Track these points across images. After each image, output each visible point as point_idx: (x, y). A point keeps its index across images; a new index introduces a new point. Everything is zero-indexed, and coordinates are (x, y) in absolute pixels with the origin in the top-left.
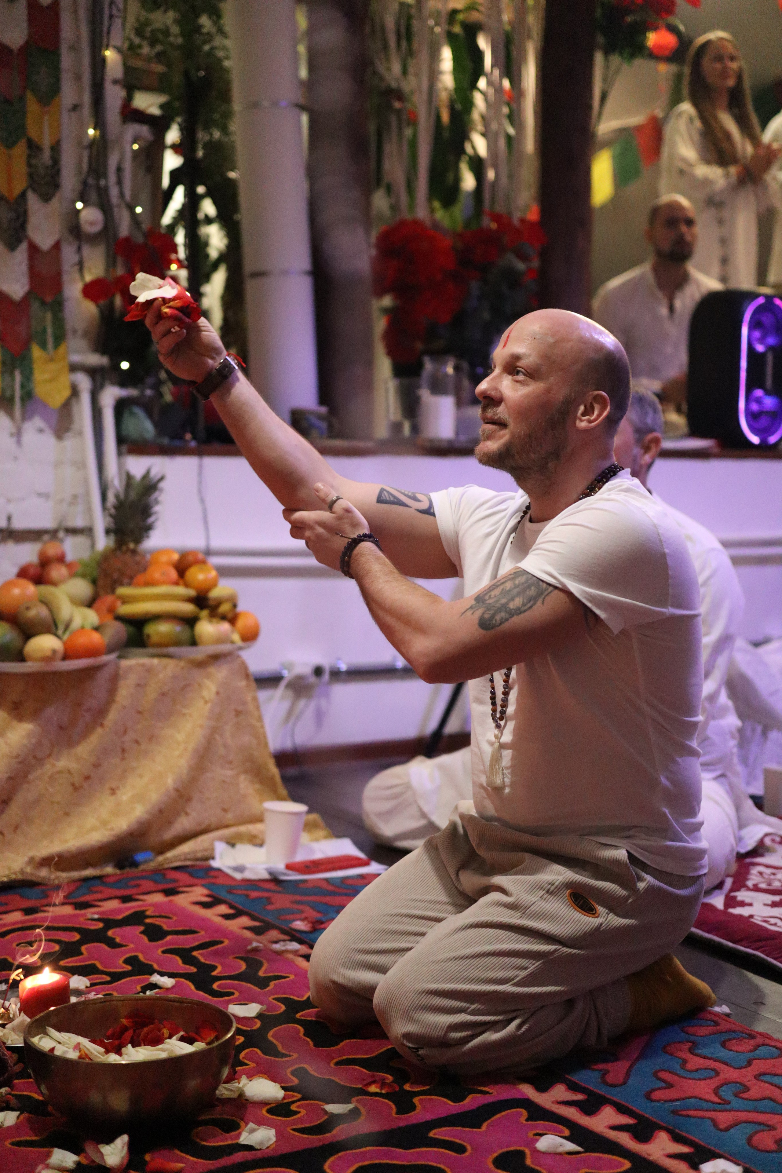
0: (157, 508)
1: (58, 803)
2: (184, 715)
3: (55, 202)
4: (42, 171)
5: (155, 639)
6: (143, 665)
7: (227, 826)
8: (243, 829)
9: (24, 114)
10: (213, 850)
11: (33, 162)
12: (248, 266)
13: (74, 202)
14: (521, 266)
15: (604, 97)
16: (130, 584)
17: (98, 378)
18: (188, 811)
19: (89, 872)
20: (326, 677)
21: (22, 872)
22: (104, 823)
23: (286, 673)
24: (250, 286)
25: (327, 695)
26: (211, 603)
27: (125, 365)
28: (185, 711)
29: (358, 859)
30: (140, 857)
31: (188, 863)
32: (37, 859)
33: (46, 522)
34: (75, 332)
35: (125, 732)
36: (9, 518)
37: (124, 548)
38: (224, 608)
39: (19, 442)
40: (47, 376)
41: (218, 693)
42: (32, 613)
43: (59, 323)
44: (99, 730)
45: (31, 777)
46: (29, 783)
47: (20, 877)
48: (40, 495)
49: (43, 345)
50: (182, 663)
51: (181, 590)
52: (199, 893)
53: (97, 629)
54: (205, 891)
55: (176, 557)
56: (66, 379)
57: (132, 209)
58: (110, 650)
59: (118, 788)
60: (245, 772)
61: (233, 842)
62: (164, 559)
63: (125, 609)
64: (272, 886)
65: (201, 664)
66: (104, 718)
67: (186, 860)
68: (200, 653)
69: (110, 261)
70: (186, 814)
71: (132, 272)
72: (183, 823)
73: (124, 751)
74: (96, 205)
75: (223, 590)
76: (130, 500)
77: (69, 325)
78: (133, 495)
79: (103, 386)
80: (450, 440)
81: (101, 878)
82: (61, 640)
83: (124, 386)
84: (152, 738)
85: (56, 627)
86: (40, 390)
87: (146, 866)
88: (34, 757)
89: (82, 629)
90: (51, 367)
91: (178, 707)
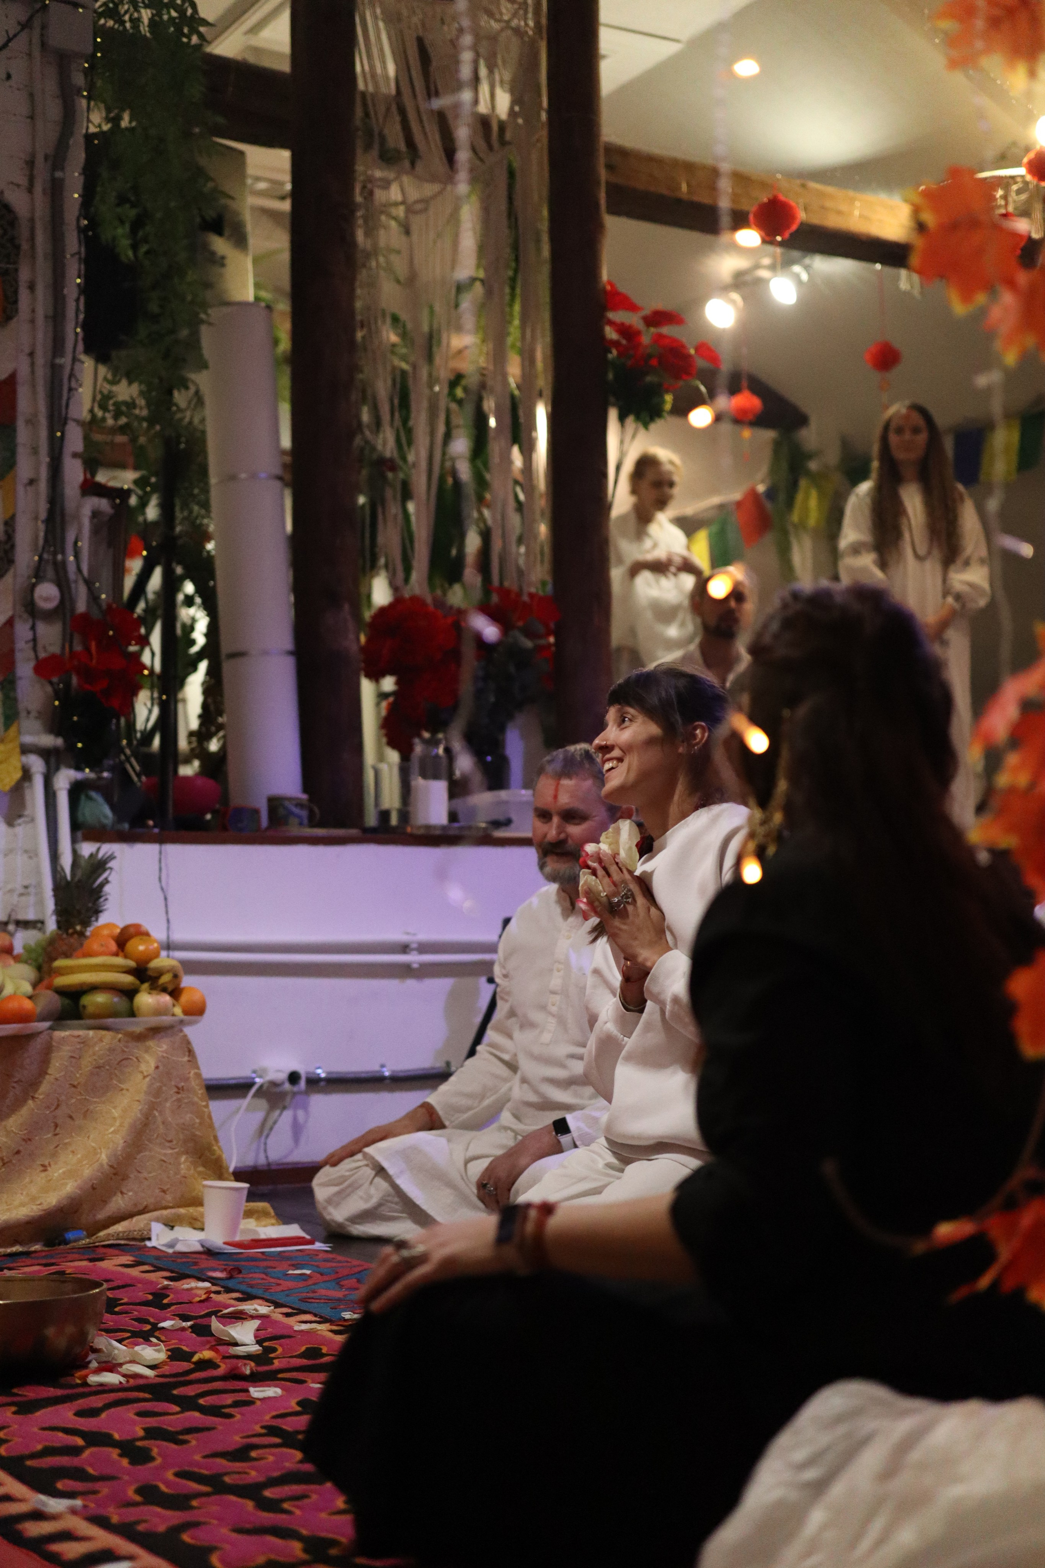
0: (107, 889)
2: (121, 1089)
3: (7, 580)
5: (90, 1009)
6: (79, 1036)
7: (166, 1208)
8: (182, 1211)
10: (150, 1230)
13: (29, 578)
14: (527, 643)
16: (67, 955)
17: (53, 760)
18: (124, 1190)
19: (16, 1249)
20: (303, 1084)
22: (33, 1199)
23: (258, 1080)
24: (227, 667)
25: (305, 1108)
26: (150, 973)
27: (80, 745)
28: (122, 1086)
29: (303, 1238)
30: (70, 1236)
31: (122, 1242)
34: (27, 711)
35: (57, 1107)
37: (71, 931)
38: (165, 979)
41: (157, 1067)
43: (11, 703)
44: (31, 1103)
50: (120, 1036)
51: (119, 961)
52: (126, 1259)
53: (30, 997)
54: (132, 1258)
55: (118, 931)
56: (17, 761)
58: (43, 1019)
59: (50, 1165)
60: (186, 1153)
61: (172, 1224)
62: (106, 932)
63: (61, 981)
64: (204, 1257)
65: (140, 1038)
66: (36, 1091)
67: (118, 1239)
68: (137, 1026)
69: (67, 638)
70: (122, 1193)
71: (87, 649)
72: (118, 1203)
73: (56, 1126)
74: (52, 581)
75: (163, 961)
76: (76, 879)
77: (22, 706)
78: (79, 874)
79: (57, 769)
80: (443, 828)
81: (27, 1254)
83: (79, 769)
84: (87, 1114)
87: (75, 1244)
89: (13, 996)
90: (2, 747)
91: (114, 1082)
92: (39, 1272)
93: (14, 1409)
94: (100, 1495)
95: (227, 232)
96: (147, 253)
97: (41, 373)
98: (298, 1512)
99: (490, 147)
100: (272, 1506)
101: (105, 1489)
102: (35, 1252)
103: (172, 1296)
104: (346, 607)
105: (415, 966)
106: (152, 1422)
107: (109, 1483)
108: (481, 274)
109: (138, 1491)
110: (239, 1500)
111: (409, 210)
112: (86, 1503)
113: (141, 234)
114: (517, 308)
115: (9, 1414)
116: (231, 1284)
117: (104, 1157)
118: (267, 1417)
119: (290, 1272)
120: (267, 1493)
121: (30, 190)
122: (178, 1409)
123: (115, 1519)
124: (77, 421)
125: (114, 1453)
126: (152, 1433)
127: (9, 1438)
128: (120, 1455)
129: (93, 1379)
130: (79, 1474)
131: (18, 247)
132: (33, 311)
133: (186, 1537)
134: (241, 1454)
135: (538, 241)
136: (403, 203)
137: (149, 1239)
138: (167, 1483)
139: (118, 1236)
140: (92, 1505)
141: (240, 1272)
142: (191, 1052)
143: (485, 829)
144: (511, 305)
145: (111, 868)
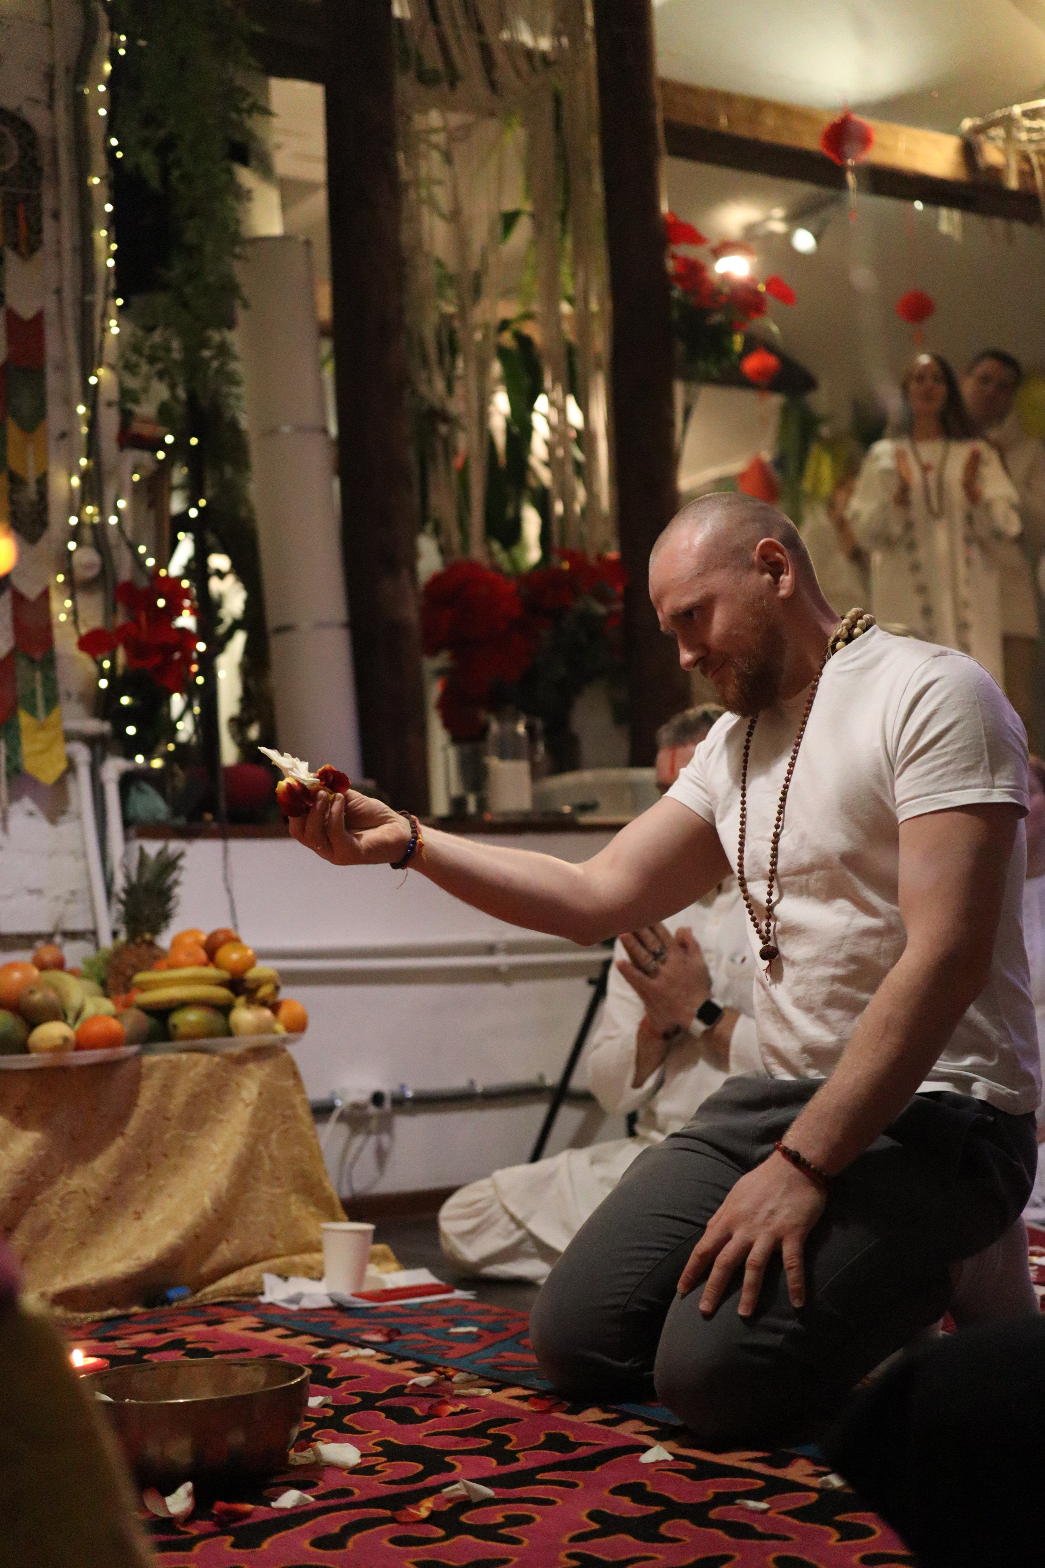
0: (177, 891)
1: (72, 1230)
2: (221, 1121)
3: (42, 544)
5: (183, 1029)
6: (170, 1061)
7: (278, 1256)
8: (296, 1259)
9: (4, 443)
10: (262, 1283)
11: (15, 497)
12: (273, 619)
13: (66, 543)
14: (600, 609)
15: (687, 412)
16: (147, 968)
17: (98, 749)
18: (230, 1238)
19: (111, 1312)
20: (387, 1105)
22: (128, 1253)
23: (339, 1103)
25: (390, 1131)
26: (249, 985)
27: (131, 730)
28: (221, 1117)
29: (439, 1286)
30: (172, 1293)
31: (232, 1299)
32: (50, 1295)
33: (40, 925)
34: (69, 695)
35: (149, 1145)
37: (139, 940)
38: (265, 991)
40: (38, 746)
41: (260, 1094)
42: (37, 997)
43: (50, 683)
44: (120, 1142)
45: (39, 1198)
46: (35, 1205)
48: (32, 892)
49: (32, 711)
50: (217, 1059)
51: (211, 971)
52: (250, 1321)
53: (113, 1017)
54: (256, 1320)
55: (203, 938)
56: (61, 750)
57: (133, 548)
58: (131, 1042)
59: (144, 1211)
60: (296, 1191)
61: (286, 1275)
62: (189, 940)
63: (146, 997)
64: (336, 1313)
65: (240, 1061)
66: (124, 1127)
67: (229, 1295)
68: (236, 1046)
69: (110, 611)
70: (227, 1241)
71: (136, 622)
72: (225, 1252)
73: (149, 1166)
74: (89, 546)
75: (263, 969)
76: (144, 881)
77: (62, 688)
78: (147, 876)
79: (103, 759)
80: (526, 814)
81: (126, 1318)
82: (71, 1027)
83: (130, 757)
84: (185, 1151)
85: (66, 1016)
86: (30, 764)
87: (181, 1304)
88: (43, 1174)
89: (95, 1018)
90: (42, 735)
91: (213, 1112)
92: (155, 1341)
95: (254, 163)
96: (181, 178)
97: (71, 313)
99: (534, 69)
102: (135, 1315)
103: (335, 1369)
105: (503, 969)
108: (528, 207)
111: (452, 138)
113: (167, 159)
114: (569, 243)
116: (394, 1347)
117: (207, 1202)
119: (453, 1330)
121: (50, 106)
124: (111, 365)
131: (40, 170)
132: (59, 242)
135: (589, 171)
136: (444, 129)
137: (262, 1293)
139: (228, 1291)
141: (399, 1333)
142: (296, 1075)
143: (569, 815)
144: (562, 240)
145: (181, 868)
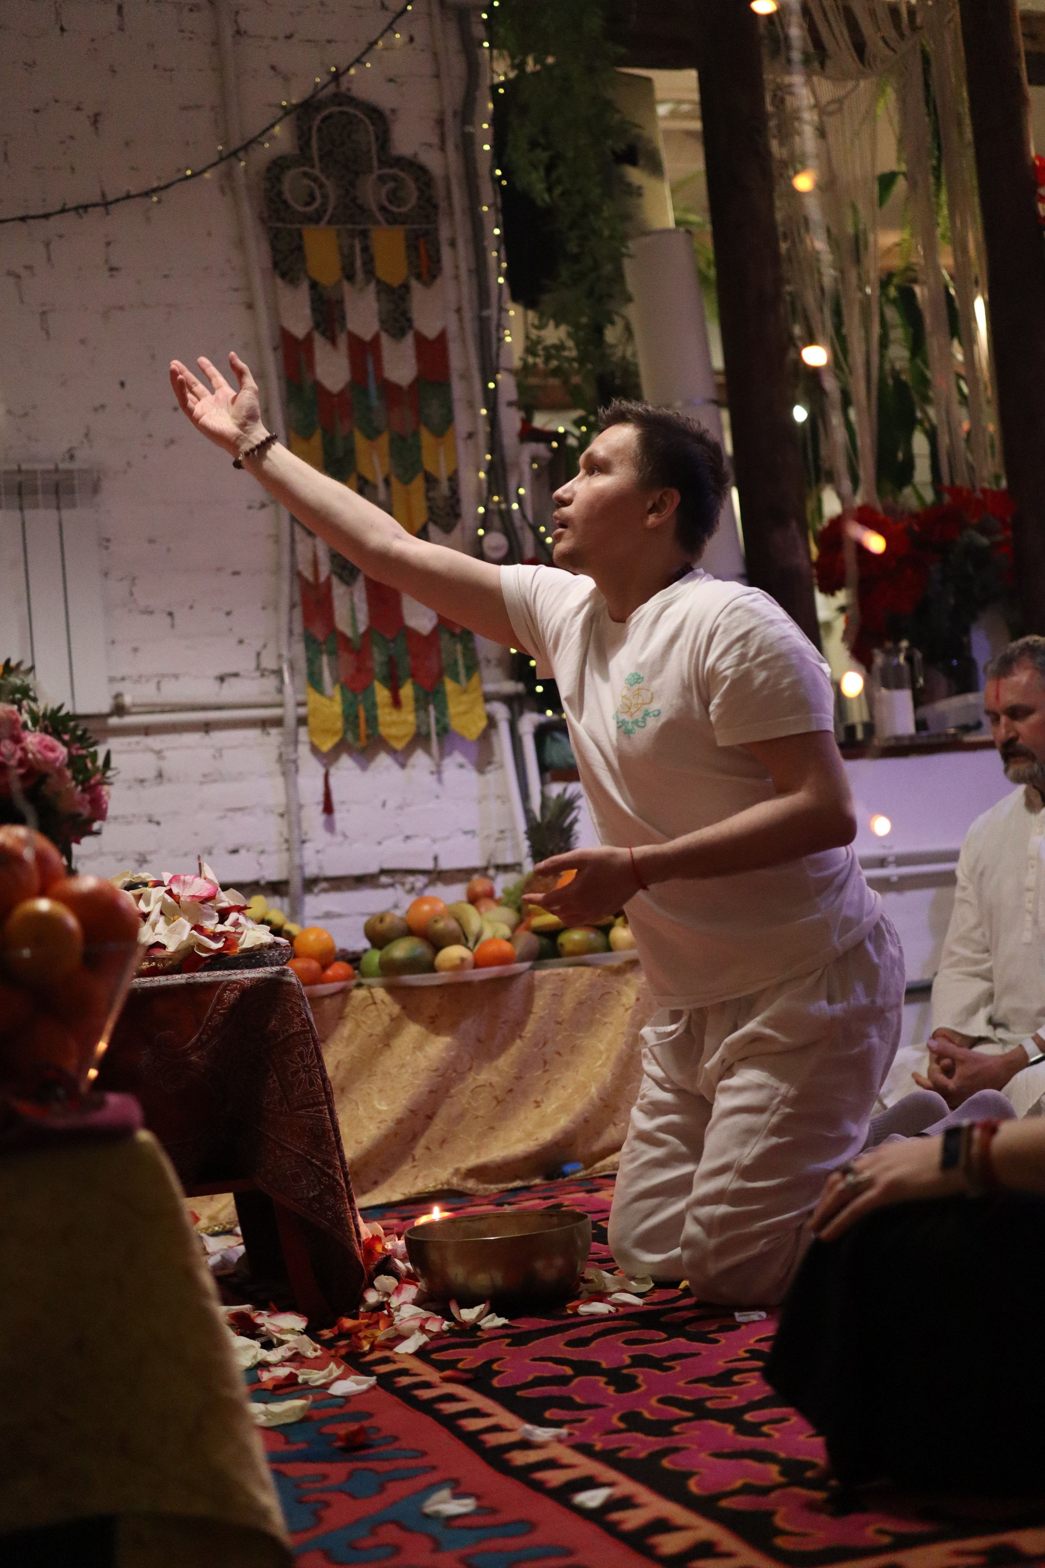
0: (577, 827)
1: (482, 1117)
2: (604, 1023)
4: (441, 504)
5: (568, 947)
6: (559, 974)
9: (419, 448)
11: (431, 494)
13: (477, 530)
14: (983, 541)
17: (516, 707)
18: (617, 1122)
19: (518, 1183)
21: (448, 1183)
22: (529, 1135)
27: (540, 689)
28: (605, 1019)
30: (568, 1168)
32: (463, 1171)
33: (476, 861)
34: (487, 661)
35: (545, 1044)
36: (436, 859)
39: (440, 780)
40: (462, 708)
41: (638, 999)
42: (441, 925)
43: (471, 654)
44: (518, 1042)
45: (453, 1091)
46: (451, 1097)
47: (446, 1187)
48: (466, 833)
49: (456, 678)
50: (599, 971)
53: (509, 940)
56: (482, 709)
57: (534, 529)
58: (522, 960)
59: (543, 1101)
63: (538, 921)
65: (618, 972)
66: (522, 1030)
68: (615, 960)
70: (615, 1124)
72: (612, 1134)
73: (545, 1063)
74: (498, 531)
76: (546, 820)
77: (481, 656)
78: (548, 815)
79: (521, 713)
80: (911, 737)
81: (528, 1188)
82: (471, 950)
83: (542, 712)
84: (574, 1049)
85: (467, 939)
86: (456, 723)
87: (572, 1177)
88: (455, 1071)
89: (493, 940)
90: (465, 698)
91: (598, 1016)
92: (539, 1205)
93: (508, 1341)
94: (585, 1423)
95: (642, 162)
96: (563, 194)
97: (470, 328)
98: (777, 1435)
99: (902, 35)
100: (753, 1430)
101: (590, 1417)
102: (535, 1186)
104: (794, 525)
105: (894, 879)
106: (639, 1349)
107: (592, 1411)
108: (903, 168)
109: (622, 1418)
110: (720, 1425)
111: (824, 113)
112: (572, 1431)
113: (554, 176)
114: (944, 197)
115: (503, 1346)
117: (593, 1090)
118: (752, 1341)
120: (748, 1417)
121: (443, 148)
122: (664, 1336)
123: (598, 1446)
124: (509, 370)
125: (601, 1380)
126: (639, 1361)
127: (502, 1370)
128: (607, 1383)
129: (584, 1309)
130: (566, 1403)
131: (435, 207)
132: (457, 267)
133: (666, 1463)
134: (724, 1379)
135: (960, 124)
138: (652, 1410)
140: (577, 1433)
143: (954, 735)
144: (937, 195)
145: (579, 807)
